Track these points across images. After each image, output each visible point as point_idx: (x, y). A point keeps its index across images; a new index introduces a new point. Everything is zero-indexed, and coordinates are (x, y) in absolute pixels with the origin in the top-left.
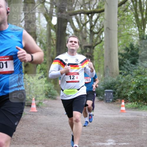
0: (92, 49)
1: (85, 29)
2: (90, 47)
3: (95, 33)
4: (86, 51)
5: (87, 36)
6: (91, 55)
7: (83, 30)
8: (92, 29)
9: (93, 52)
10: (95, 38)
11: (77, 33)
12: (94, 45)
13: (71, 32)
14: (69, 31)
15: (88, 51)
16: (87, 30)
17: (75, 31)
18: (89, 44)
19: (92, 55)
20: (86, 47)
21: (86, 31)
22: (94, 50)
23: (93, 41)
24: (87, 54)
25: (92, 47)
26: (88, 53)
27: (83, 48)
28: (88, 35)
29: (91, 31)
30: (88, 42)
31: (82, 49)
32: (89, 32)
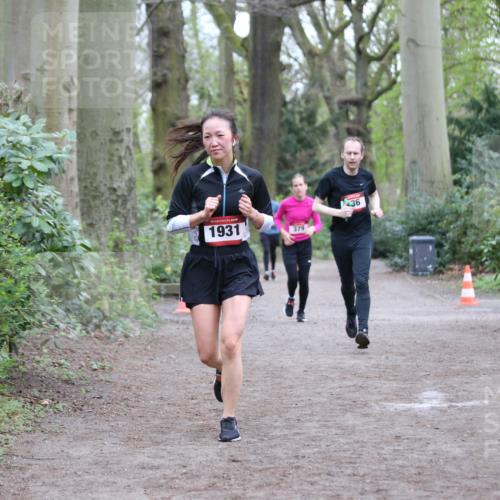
0: (364, 109)
1: (341, 47)
2: (356, 103)
3: (371, 59)
4: (347, 116)
5: (346, 70)
6: (361, 129)
7: (335, 49)
8: (361, 46)
9: (368, 117)
10: (373, 75)
11: (316, 60)
12: (369, 98)
13: (296, 60)
14: (289, 56)
15: (352, 117)
16: (347, 48)
17: (310, 54)
18: (354, 95)
19: (365, 128)
20: (344, 104)
21: (343, 54)
22: (371, 113)
23: (365, 85)
24: (351, 126)
25: (363, 104)
26: (354, 122)
27: (336, 108)
28: (350, 66)
29: (359, 51)
30: (351, 87)
31: (331, 111)
32: (353, 55)
